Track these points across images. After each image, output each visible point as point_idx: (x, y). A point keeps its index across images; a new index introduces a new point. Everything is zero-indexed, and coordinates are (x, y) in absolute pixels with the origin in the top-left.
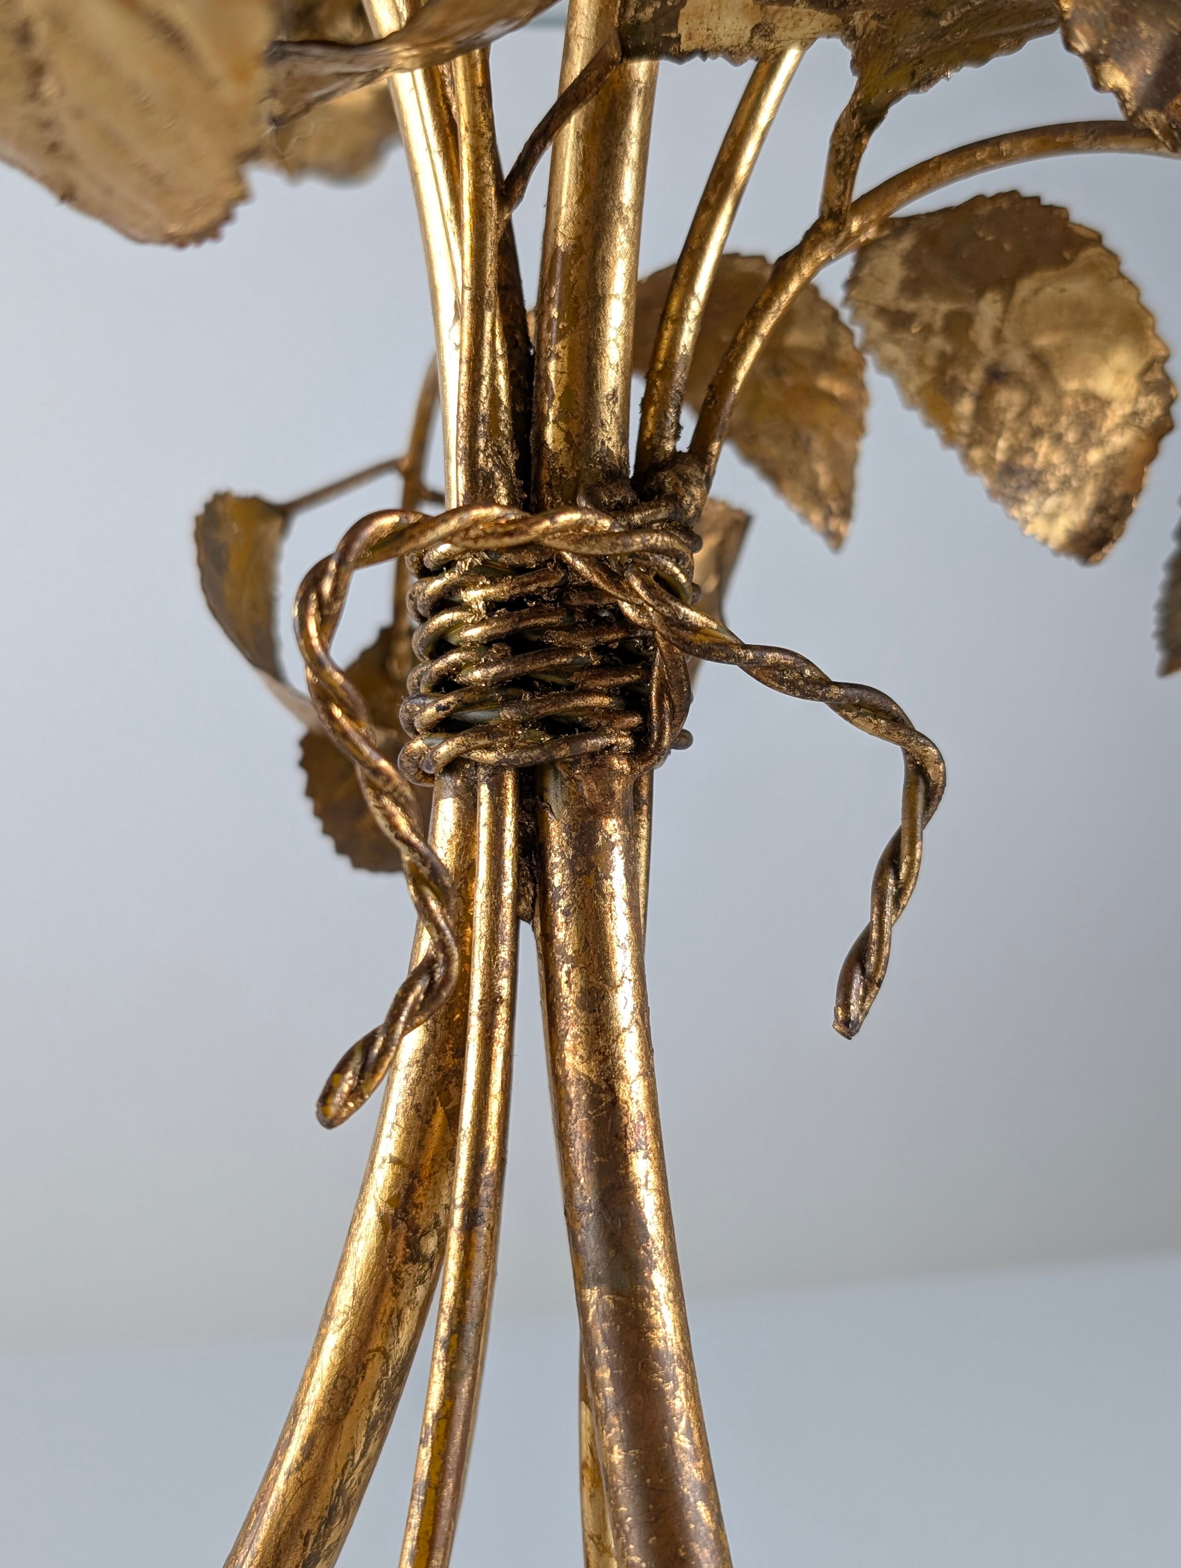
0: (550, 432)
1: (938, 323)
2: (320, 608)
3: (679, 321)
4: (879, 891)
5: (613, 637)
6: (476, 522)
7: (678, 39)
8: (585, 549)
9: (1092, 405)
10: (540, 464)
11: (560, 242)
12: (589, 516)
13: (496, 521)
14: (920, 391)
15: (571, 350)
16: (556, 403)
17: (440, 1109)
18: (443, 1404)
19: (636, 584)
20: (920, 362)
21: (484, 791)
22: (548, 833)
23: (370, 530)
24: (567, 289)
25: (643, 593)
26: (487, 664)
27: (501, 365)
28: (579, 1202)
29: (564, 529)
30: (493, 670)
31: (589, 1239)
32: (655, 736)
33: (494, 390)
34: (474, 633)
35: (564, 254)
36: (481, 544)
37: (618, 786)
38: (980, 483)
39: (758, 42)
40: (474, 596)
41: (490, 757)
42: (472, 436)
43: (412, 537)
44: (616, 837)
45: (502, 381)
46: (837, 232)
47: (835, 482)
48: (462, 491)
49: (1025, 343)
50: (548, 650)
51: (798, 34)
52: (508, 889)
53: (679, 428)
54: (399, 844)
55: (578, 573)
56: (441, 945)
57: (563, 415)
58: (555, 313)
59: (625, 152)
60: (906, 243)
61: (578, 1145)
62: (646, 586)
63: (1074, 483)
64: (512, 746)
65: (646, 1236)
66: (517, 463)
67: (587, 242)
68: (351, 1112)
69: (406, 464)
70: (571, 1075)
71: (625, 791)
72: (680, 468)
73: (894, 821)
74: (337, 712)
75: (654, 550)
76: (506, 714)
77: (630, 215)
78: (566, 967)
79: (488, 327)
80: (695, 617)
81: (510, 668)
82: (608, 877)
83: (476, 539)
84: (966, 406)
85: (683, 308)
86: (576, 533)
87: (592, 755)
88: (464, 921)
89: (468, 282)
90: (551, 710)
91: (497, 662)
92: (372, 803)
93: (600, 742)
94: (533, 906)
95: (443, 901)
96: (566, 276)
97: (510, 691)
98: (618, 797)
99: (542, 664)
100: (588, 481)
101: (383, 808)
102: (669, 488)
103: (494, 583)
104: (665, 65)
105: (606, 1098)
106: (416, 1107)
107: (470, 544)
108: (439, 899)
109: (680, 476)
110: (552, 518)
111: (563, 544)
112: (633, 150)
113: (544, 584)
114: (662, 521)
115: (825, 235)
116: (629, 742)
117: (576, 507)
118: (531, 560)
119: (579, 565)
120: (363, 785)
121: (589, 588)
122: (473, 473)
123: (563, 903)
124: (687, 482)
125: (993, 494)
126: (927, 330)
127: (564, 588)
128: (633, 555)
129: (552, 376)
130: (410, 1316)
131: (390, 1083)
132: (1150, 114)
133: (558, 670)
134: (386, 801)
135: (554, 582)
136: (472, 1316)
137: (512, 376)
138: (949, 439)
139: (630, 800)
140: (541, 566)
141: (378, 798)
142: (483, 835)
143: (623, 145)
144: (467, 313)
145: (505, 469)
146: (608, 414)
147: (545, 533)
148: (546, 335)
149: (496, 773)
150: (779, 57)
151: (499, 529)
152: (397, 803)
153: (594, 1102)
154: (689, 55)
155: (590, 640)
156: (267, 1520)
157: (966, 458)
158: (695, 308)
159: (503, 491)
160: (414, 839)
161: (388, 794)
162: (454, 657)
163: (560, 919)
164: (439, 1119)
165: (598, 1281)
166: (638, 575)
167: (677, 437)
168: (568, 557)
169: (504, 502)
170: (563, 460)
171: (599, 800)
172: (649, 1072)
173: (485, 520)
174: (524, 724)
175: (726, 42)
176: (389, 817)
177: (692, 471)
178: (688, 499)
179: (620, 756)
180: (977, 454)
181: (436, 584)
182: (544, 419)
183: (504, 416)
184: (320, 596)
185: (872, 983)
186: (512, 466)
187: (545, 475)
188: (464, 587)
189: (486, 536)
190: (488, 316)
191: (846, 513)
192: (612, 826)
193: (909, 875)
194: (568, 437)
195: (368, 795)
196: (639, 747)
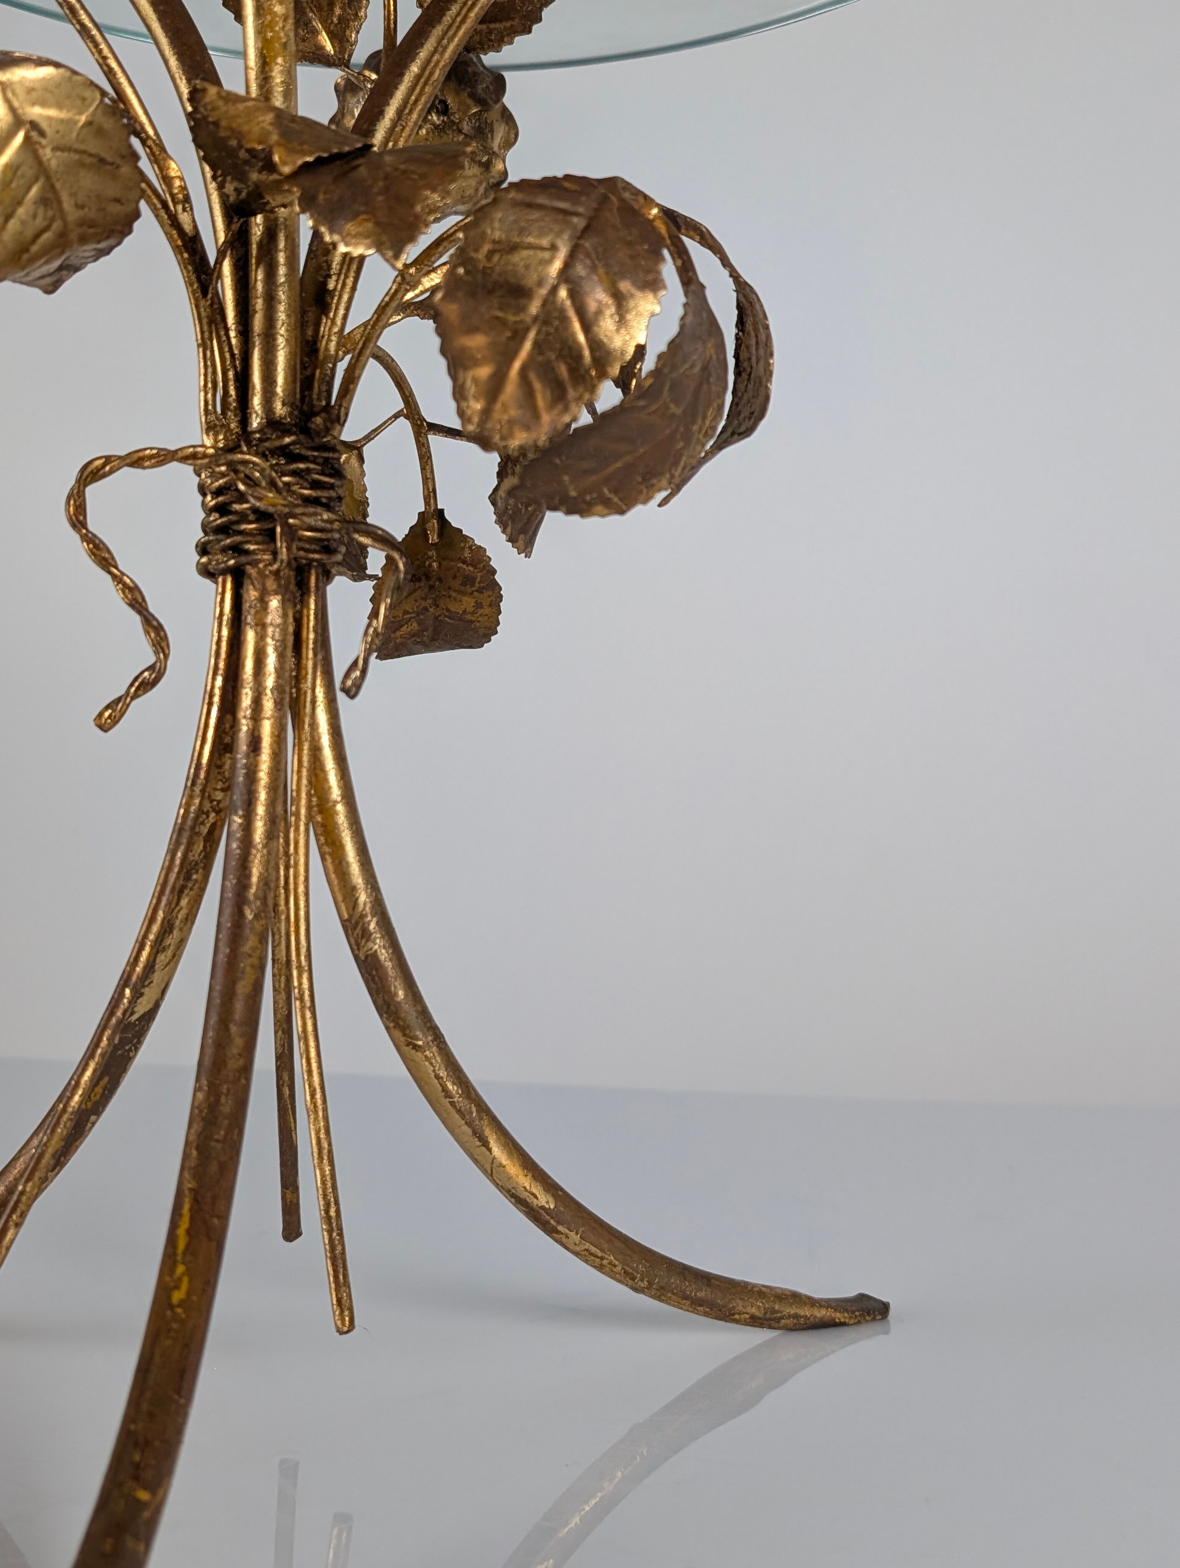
196: (275, 559)
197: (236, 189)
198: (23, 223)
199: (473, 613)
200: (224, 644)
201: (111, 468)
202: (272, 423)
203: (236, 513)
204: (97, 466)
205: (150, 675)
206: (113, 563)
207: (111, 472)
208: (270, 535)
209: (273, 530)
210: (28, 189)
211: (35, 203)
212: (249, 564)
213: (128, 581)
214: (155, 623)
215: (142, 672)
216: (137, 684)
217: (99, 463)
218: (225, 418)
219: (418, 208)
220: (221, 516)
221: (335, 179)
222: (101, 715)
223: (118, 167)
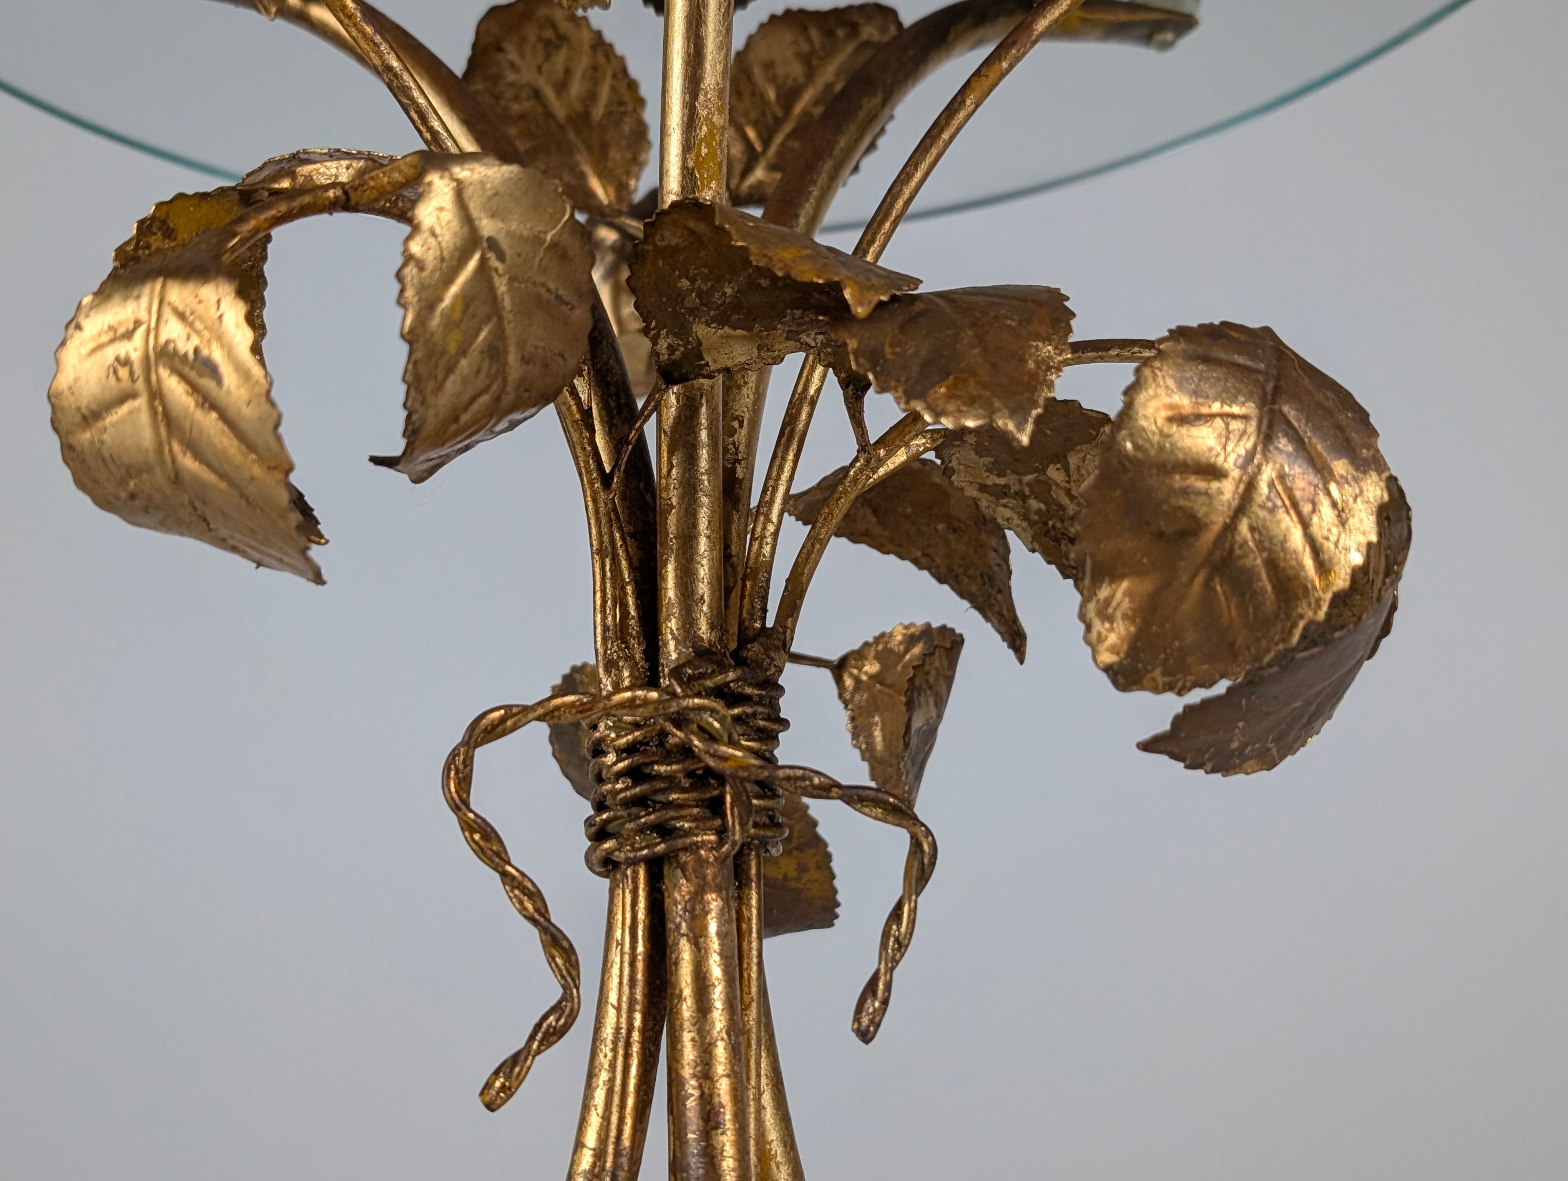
2: (456, 774)
7: (707, 364)
20: (1030, 520)
22: (666, 908)
23: (485, 723)
27: (628, 589)
32: (730, 833)
37: (709, 871)
39: (765, 354)
44: (710, 907)
45: (629, 599)
67: (675, 501)
71: (715, 873)
76: (630, 825)
82: (703, 935)
90: (658, 820)
91: (624, 790)
98: (708, 878)
102: (751, 655)
116: (713, 838)
127: (663, 735)
145: (629, 658)
146: (699, 613)
159: (625, 674)
169: (626, 681)
174: (642, 832)
175: (742, 358)
177: (771, 641)
179: (707, 849)
183: (631, 622)
185: (882, 1003)
186: (637, 654)
192: (707, 899)
196: (721, 842)
197: (669, 347)
198: (465, 380)
199: (798, 879)
200: (640, 965)
201: (515, 724)
202: (703, 653)
203: (658, 776)
204: (493, 721)
205: (557, 1020)
206: (506, 858)
207: (515, 728)
208: (716, 807)
209: (721, 800)
210: (479, 330)
211: (482, 352)
212: (685, 849)
213: (529, 885)
214: (565, 944)
215: (545, 1017)
216: (540, 1036)
217: (496, 715)
218: (627, 647)
219: (1031, 365)
220: (636, 783)
221: (902, 328)
222: (488, 1085)
223: (573, 308)
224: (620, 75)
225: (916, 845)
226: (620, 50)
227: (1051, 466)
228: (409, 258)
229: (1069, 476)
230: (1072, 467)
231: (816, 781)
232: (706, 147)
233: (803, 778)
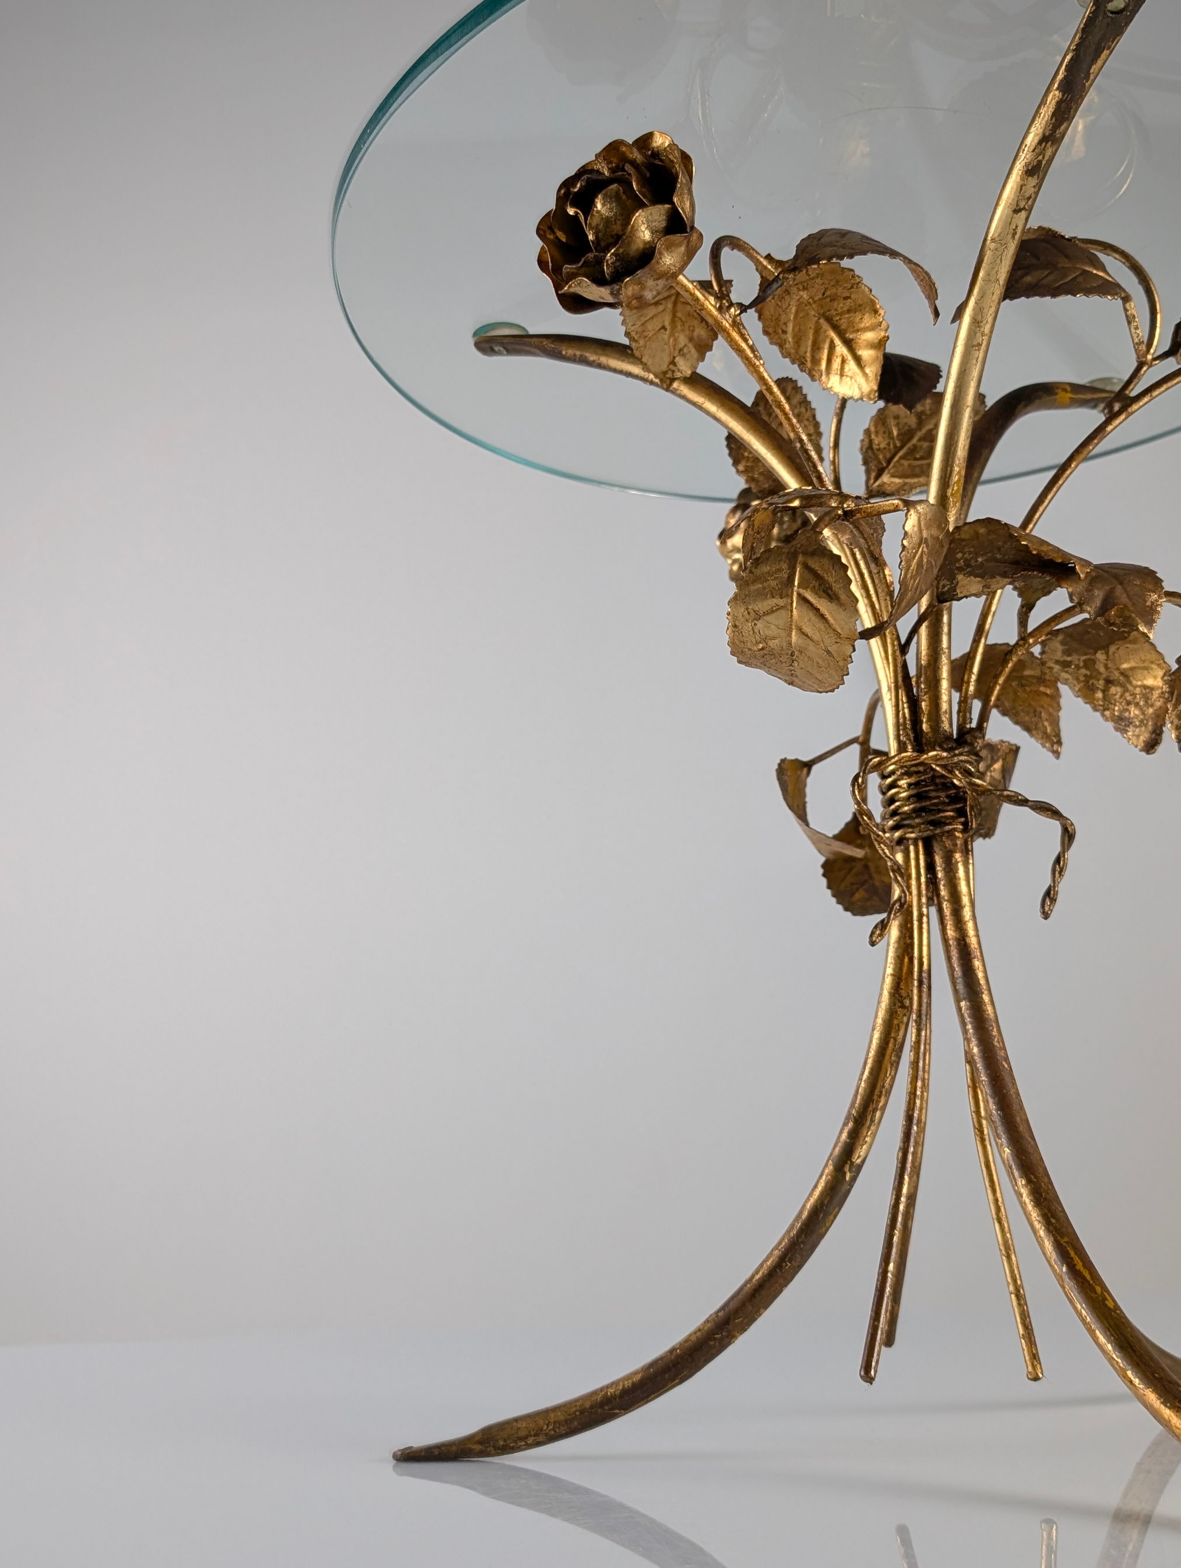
0: (924, 726)
1: (1082, 664)
2: (858, 787)
3: (968, 682)
4: (1054, 871)
5: (952, 792)
6: (903, 758)
7: (957, 594)
8: (938, 763)
9: (1148, 690)
10: (922, 737)
11: (923, 662)
12: (939, 753)
13: (909, 757)
14: (1079, 690)
15: (930, 698)
16: (926, 716)
17: (906, 957)
18: (916, 1039)
19: (957, 773)
20: (1077, 679)
21: (912, 848)
22: (935, 861)
23: (871, 763)
24: (927, 678)
25: (959, 775)
26: (909, 805)
27: (905, 705)
28: (956, 976)
29: (931, 757)
30: (911, 806)
31: (960, 987)
32: (970, 824)
33: (904, 714)
34: (904, 795)
35: (925, 667)
36: (905, 764)
37: (959, 842)
38: (1110, 725)
39: (986, 590)
40: (903, 783)
41: (913, 835)
42: (898, 730)
43: (884, 764)
44: (959, 860)
45: (906, 711)
46: (1024, 644)
47: (1053, 730)
48: (896, 748)
49: (1118, 669)
50: (930, 798)
51: (1000, 585)
52: (923, 879)
53: (971, 719)
54: (886, 859)
55: (938, 772)
56: (903, 891)
57: (929, 720)
58: (923, 686)
59: (943, 630)
60: (1061, 637)
61: (954, 958)
62: (960, 773)
63: (1145, 722)
64: (920, 831)
65: (980, 984)
66: (914, 737)
67: (932, 662)
68: (880, 941)
69: (861, 739)
70: (950, 937)
71: (961, 844)
72: (972, 733)
73: (1058, 849)
74: (865, 818)
75: (962, 761)
76: (917, 821)
77: (946, 651)
78: (945, 903)
79: (900, 694)
80: (978, 781)
81: (918, 805)
82: (957, 872)
83: (904, 763)
84: (1099, 695)
85: (970, 677)
86: (936, 759)
87: (948, 832)
88: (909, 887)
89: (892, 681)
90: (932, 818)
91: (913, 803)
92: (877, 846)
93: (950, 827)
94: (933, 893)
95: (902, 877)
96: (926, 674)
97: (918, 813)
98: (959, 846)
99: (928, 803)
100: (940, 741)
101: (881, 847)
102: (969, 740)
103: (909, 778)
104: (954, 603)
105: (963, 943)
106: (898, 957)
107: (902, 764)
108: (900, 876)
109: (973, 736)
110: (927, 754)
111: (932, 762)
112: (945, 629)
113: (926, 776)
114: (966, 752)
115: (1021, 646)
116: (961, 827)
117: (935, 750)
118: (921, 769)
119: (938, 769)
120: (874, 841)
121: (943, 776)
122: (899, 742)
123: (942, 883)
124: (976, 738)
125: (1117, 729)
126: (1078, 667)
127: (934, 777)
128: (955, 763)
129: (923, 707)
130: (903, 1027)
131: (889, 936)
132: (1099, 618)
133: (934, 804)
134: (882, 846)
135: (930, 775)
136: (924, 1012)
137: (909, 708)
138: (1095, 709)
139: (963, 847)
140: (925, 770)
141: (879, 844)
142: (913, 863)
143: (942, 628)
144: (893, 691)
145: (909, 740)
146: (944, 718)
147: (925, 759)
148: (920, 694)
149: (915, 841)
150: (995, 593)
151: (910, 759)
152: (885, 846)
153: (959, 944)
154: (961, 598)
155: (944, 794)
156: (859, 1097)
157: (1103, 715)
158: (974, 677)
159: (910, 747)
160: (891, 857)
161: (882, 843)
162: (897, 804)
163: (942, 888)
164: (906, 960)
165: (965, 999)
166: (957, 770)
167: (971, 722)
168: (934, 766)
169: (910, 750)
170: (930, 735)
171: (952, 847)
172: (977, 936)
173: (906, 757)
174: (923, 824)
175: (974, 592)
176: (883, 850)
177: (978, 734)
178: (976, 744)
179: (958, 832)
180: (1107, 713)
181: (889, 780)
182: (922, 722)
183: (908, 722)
184: (858, 783)
185: (1053, 900)
186: (912, 739)
187: (924, 741)
188: (899, 780)
189: (907, 761)
190: (900, 691)
191: (1059, 743)
192: (958, 856)
193: (1064, 865)
194: (931, 727)
195: (876, 844)
224: (811, 419)
225: (1065, 830)
226: (813, 406)
227: (1099, 652)
228: (904, 547)
229: (1108, 657)
230: (1111, 653)
231: (1020, 797)
232: (957, 486)
233: (1014, 796)
